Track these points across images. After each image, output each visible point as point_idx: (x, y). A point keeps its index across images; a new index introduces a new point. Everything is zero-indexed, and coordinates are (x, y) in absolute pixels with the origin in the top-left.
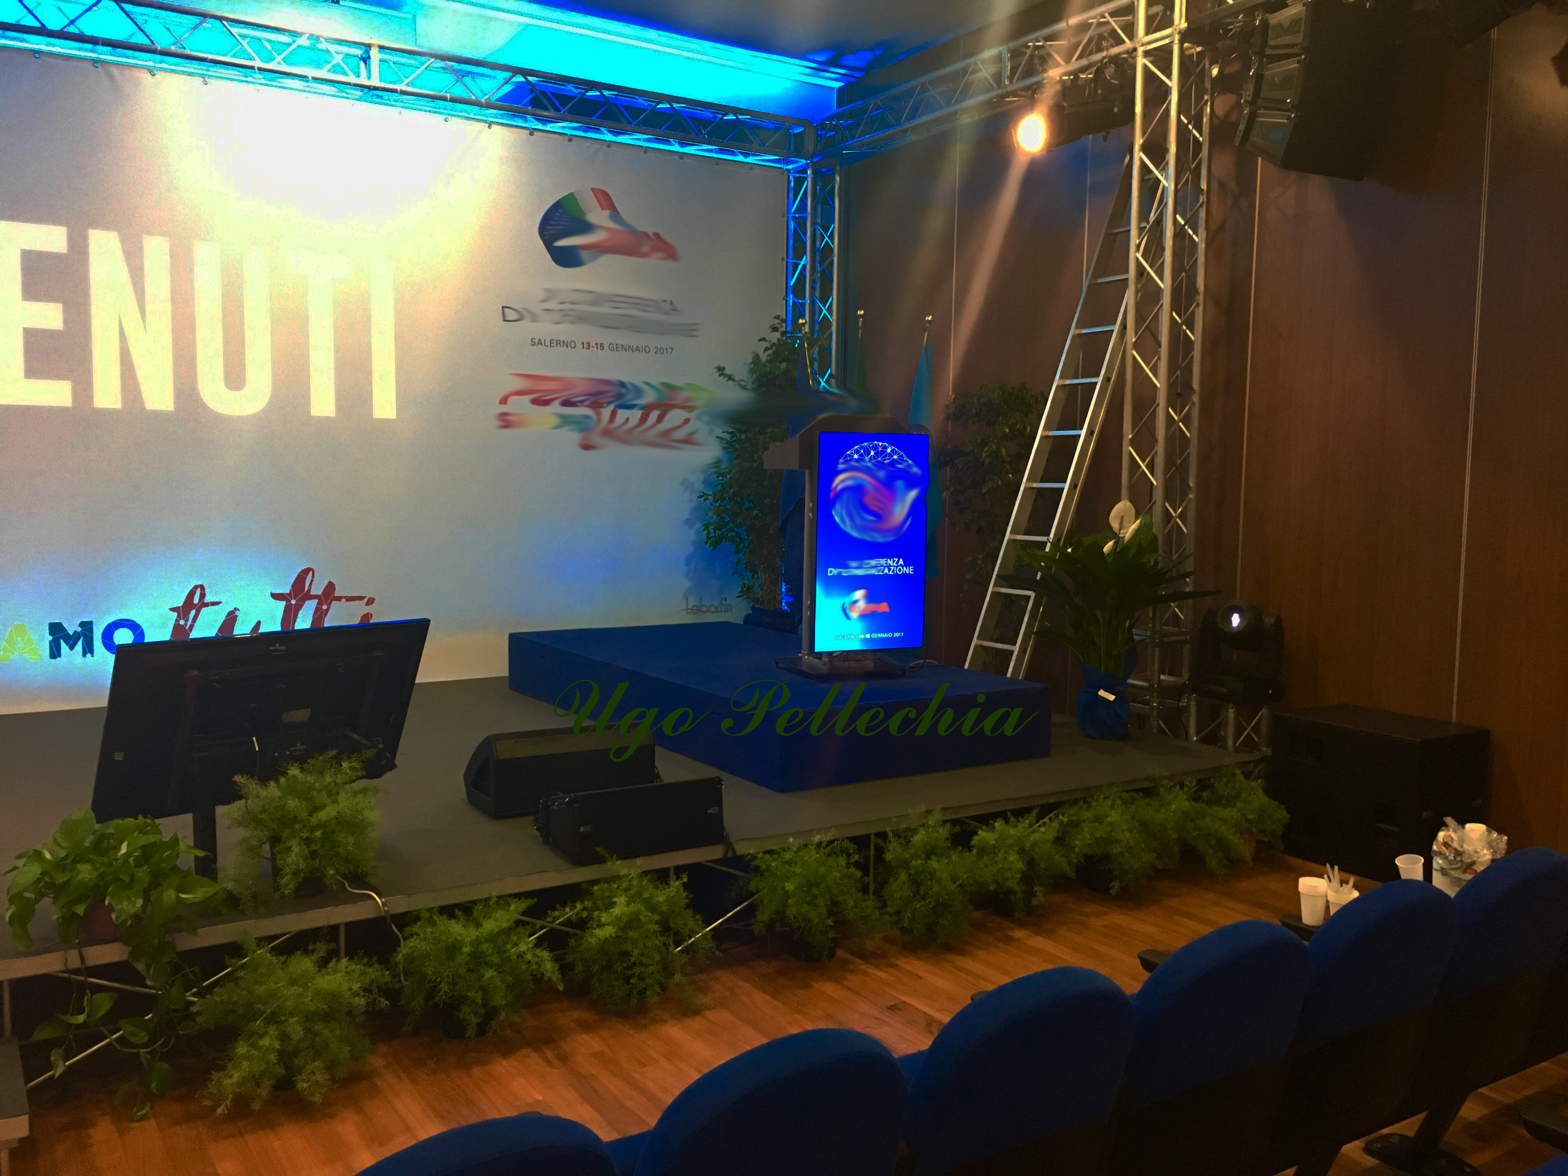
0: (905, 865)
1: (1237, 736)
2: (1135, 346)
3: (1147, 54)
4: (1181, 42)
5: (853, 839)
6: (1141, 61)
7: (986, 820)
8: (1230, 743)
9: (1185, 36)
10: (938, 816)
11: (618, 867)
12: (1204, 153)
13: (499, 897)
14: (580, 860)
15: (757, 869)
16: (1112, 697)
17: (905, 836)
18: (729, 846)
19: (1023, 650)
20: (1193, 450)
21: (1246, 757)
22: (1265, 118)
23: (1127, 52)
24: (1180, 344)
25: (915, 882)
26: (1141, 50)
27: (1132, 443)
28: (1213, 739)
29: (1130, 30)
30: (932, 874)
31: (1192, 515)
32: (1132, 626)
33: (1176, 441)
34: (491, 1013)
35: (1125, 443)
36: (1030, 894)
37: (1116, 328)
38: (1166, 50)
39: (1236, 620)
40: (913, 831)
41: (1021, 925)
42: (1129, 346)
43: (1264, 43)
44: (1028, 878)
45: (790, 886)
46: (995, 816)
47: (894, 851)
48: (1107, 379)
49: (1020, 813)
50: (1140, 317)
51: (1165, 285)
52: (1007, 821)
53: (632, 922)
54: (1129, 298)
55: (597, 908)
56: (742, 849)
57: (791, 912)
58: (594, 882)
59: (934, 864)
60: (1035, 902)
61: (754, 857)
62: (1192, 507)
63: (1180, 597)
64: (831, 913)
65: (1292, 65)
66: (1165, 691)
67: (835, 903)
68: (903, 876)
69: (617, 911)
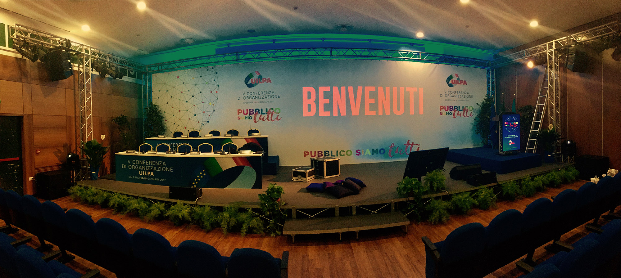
0: (524, 184)
1: (570, 161)
2: (550, 99)
3: (549, 52)
4: (554, 51)
5: (516, 180)
6: (548, 54)
7: (535, 176)
8: (569, 162)
9: (555, 50)
10: (529, 176)
11: (483, 186)
12: (559, 68)
13: (465, 192)
14: (476, 186)
15: (502, 186)
16: (550, 156)
17: (524, 179)
18: (498, 183)
19: (535, 149)
20: (559, 116)
21: (571, 164)
22: (569, 63)
23: (546, 52)
24: (556, 98)
25: (527, 187)
26: (548, 52)
27: (550, 114)
28: (565, 161)
29: (546, 48)
30: (529, 185)
31: (560, 126)
32: (552, 144)
33: (557, 114)
34: (468, 209)
35: (549, 114)
36: (544, 187)
37: (546, 96)
38: (552, 52)
39: (569, 142)
40: (526, 179)
41: (542, 192)
42: (549, 99)
43: (568, 52)
44: (543, 184)
45: (509, 188)
46: (537, 175)
47: (522, 182)
48: (545, 104)
49: (540, 175)
50: (550, 94)
51: (554, 89)
52: (538, 176)
53: (486, 195)
54: (548, 91)
55: (480, 193)
56: (500, 183)
57: (510, 192)
58: (478, 189)
59: (529, 183)
60: (544, 189)
61: (502, 184)
62: (560, 125)
63: (559, 139)
64: (515, 192)
65: (573, 56)
66: (558, 155)
67: (516, 191)
68: (525, 185)
69: (483, 193)
